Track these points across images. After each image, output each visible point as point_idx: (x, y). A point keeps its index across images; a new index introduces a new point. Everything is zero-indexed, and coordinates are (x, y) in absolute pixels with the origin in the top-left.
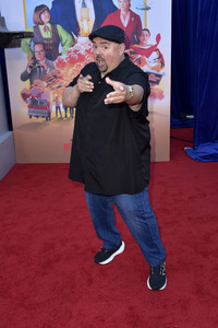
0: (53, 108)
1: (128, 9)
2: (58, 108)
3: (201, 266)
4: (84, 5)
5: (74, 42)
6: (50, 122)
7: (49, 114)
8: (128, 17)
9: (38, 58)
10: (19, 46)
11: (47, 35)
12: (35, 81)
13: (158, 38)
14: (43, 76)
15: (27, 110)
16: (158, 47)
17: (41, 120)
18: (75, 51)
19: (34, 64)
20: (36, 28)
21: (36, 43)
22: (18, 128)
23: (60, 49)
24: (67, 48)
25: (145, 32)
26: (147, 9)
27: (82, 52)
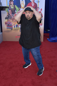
0: (13, 27)
1: (34, 2)
2: (15, 27)
3: (51, 69)
6: (12, 31)
7: (12, 28)
8: (34, 4)
9: (10, 14)
10: (5, 10)
11: (12, 8)
12: (9, 20)
13: (41, 10)
14: (11, 18)
15: (6, 27)
16: (41, 12)
17: (10, 30)
19: (9, 15)
20: (10, 6)
21: (9, 10)
22: (4, 32)
24: (18, 11)
25: (38, 8)
26: (39, 2)
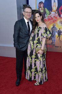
4: (55, 1)
5: (50, 13)
18: (50, 16)
23: (46, 15)
27: (52, 17)
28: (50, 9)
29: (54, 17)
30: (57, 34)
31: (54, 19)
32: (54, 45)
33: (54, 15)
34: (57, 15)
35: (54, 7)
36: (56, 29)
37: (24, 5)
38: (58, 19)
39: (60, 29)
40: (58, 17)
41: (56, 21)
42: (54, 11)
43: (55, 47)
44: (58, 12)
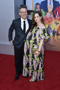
4: (50, 4)
5: (46, 14)
18: (46, 17)
27: (48, 17)
28: (46, 10)
29: (50, 17)
30: (51, 34)
31: (50, 19)
32: (49, 44)
33: (50, 16)
34: (52, 16)
35: (50, 8)
36: (51, 29)
37: (21, 6)
38: (53, 20)
39: (54, 29)
40: (53, 18)
41: (51, 21)
42: (50, 13)
43: (49, 46)
44: (53, 13)
